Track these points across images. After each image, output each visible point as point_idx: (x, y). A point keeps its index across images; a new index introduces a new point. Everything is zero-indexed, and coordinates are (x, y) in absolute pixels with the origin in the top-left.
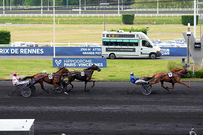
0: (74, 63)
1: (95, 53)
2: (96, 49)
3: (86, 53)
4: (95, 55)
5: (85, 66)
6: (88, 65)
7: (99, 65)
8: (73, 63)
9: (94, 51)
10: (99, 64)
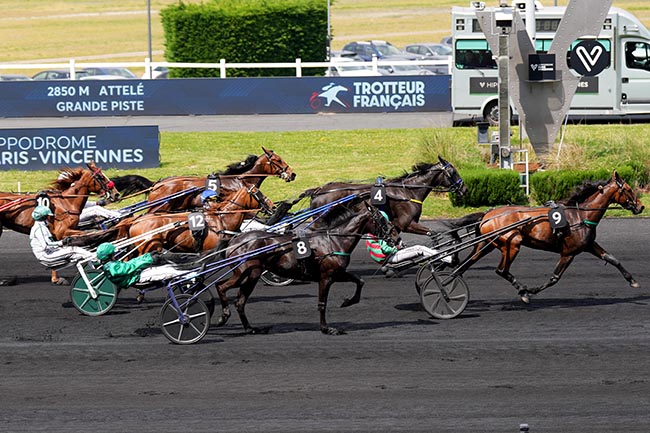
0: (20, 151)
1: (109, 106)
2: (111, 87)
3: (69, 106)
4: (109, 113)
5: (67, 161)
6: (82, 157)
7: (125, 156)
8: (15, 149)
9: (103, 98)
10: (125, 151)
